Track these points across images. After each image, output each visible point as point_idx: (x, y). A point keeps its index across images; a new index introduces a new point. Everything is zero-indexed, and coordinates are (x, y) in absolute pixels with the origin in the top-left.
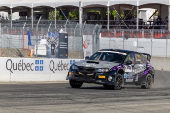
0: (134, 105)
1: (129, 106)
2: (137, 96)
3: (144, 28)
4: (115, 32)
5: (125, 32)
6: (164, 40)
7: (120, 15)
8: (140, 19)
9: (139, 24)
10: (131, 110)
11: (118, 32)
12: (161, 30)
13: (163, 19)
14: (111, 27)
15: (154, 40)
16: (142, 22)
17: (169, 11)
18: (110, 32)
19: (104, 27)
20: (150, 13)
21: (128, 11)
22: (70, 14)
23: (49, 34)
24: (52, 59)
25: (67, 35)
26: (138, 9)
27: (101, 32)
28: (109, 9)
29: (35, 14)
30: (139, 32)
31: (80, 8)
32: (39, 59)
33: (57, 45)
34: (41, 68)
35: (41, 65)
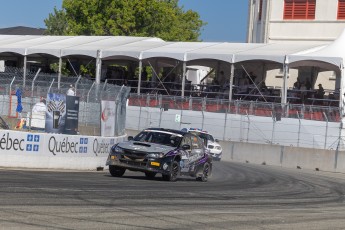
0: (179, 213)
3: (192, 96)
4: (148, 99)
5: (163, 99)
6: (222, 115)
7: (158, 73)
8: (187, 82)
9: (186, 88)
10: (174, 220)
11: (153, 99)
12: (217, 100)
14: (142, 91)
15: (207, 114)
16: (190, 86)
17: (232, 72)
18: (141, 98)
19: (133, 91)
20: (202, 72)
21: (169, 68)
22: (82, 68)
23: (51, 96)
24: (54, 135)
25: (77, 98)
26: (185, 67)
27: (129, 97)
28: (141, 64)
29: (30, 66)
30: (185, 101)
31: (98, 61)
32: (34, 134)
33: (63, 114)
34: (36, 148)
35: (36, 143)
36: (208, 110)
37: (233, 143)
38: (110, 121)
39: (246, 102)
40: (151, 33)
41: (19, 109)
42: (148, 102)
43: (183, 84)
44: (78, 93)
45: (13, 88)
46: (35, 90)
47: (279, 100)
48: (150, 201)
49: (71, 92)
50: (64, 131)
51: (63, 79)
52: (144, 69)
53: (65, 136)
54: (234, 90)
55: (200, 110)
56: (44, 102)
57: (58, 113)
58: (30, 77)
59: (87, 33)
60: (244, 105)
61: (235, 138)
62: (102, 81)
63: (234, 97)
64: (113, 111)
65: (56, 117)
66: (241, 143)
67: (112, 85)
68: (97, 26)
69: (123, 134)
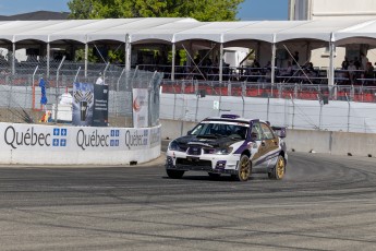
0: (222, 208)
3: (231, 80)
4: (183, 86)
5: (200, 85)
6: (265, 100)
7: (192, 56)
8: (225, 65)
9: (224, 72)
10: (218, 217)
11: (188, 85)
12: (258, 84)
13: (263, 66)
14: (177, 77)
15: (248, 99)
16: (228, 70)
17: (274, 53)
18: (175, 84)
19: (166, 77)
20: (240, 55)
21: (205, 51)
22: (111, 54)
23: (78, 86)
24: (82, 127)
25: (106, 87)
26: (222, 49)
27: (162, 84)
28: (174, 47)
29: (53, 53)
30: (223, 86)
31: (127, 45)
32: (60, 128)
33: (90, 105)
34: (63, 142)
35: (64, 137)
36: (248, 95)
38: (143, 111)
39: (289, 85)
40: (184, 13)
41: (44, 101)
42: (183, 88)
43: (221, 68)
44: (107, 81)
45: (37, 78)
46: (60, 79)
47: (326, 82)
48: (190, 196)
49: (100, 81)
50: (93, 124)
51: (89, 67)
52: (177, 52)
53: (95, 128)
54: (277, 73)
55: (239, 95)
57: (85, 104)
58: (54, 66)
59: (114, 15)
60: (288, 89)
62: (133, 67)
63: (277, 80)
64: (146, 100)
65: (83, 108)
67: (144, 72)
68: (125, 8)
69: (157, 124)
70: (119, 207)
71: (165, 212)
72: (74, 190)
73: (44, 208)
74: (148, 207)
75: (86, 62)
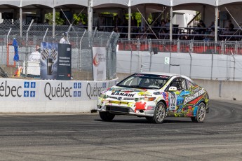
1: (157, 149)
2: (169, 134)
3: (180, 39)
4: (138, 44)
5: (153, 43)
6: (209, 56)
7: (146, 19)
8: (174, 26)
9: (173, 32)
11: (143, 44)
12: (204, 42)
13: (208, 25)
14: (133, 36)
15: (194, 55)
16: (178, 30)
17: (217, 14)
18: (131, 43)
19: (122, 36)
20: (188, 16)
21: (158, 13)
22: (75, 17)
23: (45, 44)
24: (49, 81)
25: (70, 46)
26: (172, 11)
27: (119, 43)
28: (130, 10)
29: (25, 17)
30: (173, 44)
31: (89, 9)
32: (30, 81)
33: (55, 61)
34: (33, 94)
35: (33, 89)
36: (195, 52)
37: (221, 81)
38: (102, 66)
39: (231, 43)
41: (16, 58)
45: (10, 38)
50: (58, 78)
51: (57, 29)
53: (60, 81)
54: (220, 32)
55: (187, 52)
56: (39, 50)
57: (50, 61)
58: (25, 28)
60: (229, 46)
61: (222, 77)
62: (94, 28)
63: (220, 39)
64: (105, 56)
65: (49, 64)
66: (228, 81)
69: (115, 78)
70: (77, 148)
71: (116, 151)
72: (40, 134)
73: (13, 148)
74: (102, 147)
75: (54, 25)
